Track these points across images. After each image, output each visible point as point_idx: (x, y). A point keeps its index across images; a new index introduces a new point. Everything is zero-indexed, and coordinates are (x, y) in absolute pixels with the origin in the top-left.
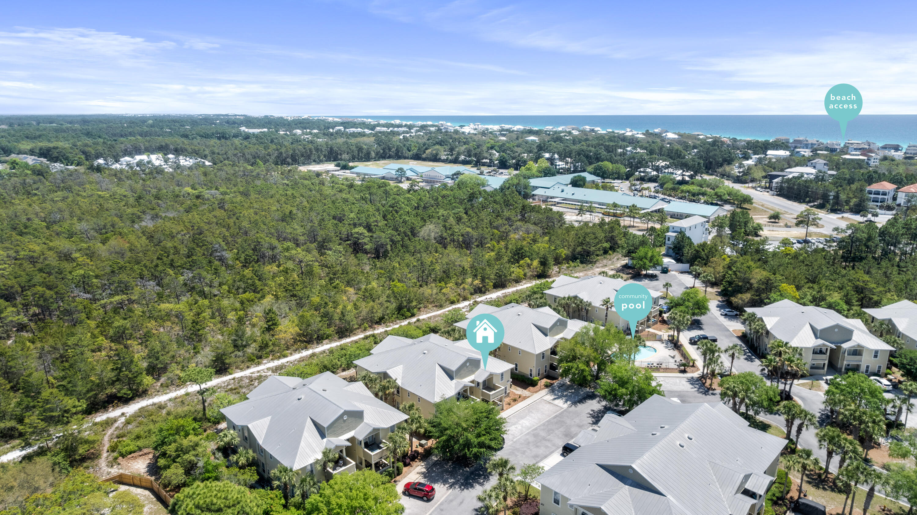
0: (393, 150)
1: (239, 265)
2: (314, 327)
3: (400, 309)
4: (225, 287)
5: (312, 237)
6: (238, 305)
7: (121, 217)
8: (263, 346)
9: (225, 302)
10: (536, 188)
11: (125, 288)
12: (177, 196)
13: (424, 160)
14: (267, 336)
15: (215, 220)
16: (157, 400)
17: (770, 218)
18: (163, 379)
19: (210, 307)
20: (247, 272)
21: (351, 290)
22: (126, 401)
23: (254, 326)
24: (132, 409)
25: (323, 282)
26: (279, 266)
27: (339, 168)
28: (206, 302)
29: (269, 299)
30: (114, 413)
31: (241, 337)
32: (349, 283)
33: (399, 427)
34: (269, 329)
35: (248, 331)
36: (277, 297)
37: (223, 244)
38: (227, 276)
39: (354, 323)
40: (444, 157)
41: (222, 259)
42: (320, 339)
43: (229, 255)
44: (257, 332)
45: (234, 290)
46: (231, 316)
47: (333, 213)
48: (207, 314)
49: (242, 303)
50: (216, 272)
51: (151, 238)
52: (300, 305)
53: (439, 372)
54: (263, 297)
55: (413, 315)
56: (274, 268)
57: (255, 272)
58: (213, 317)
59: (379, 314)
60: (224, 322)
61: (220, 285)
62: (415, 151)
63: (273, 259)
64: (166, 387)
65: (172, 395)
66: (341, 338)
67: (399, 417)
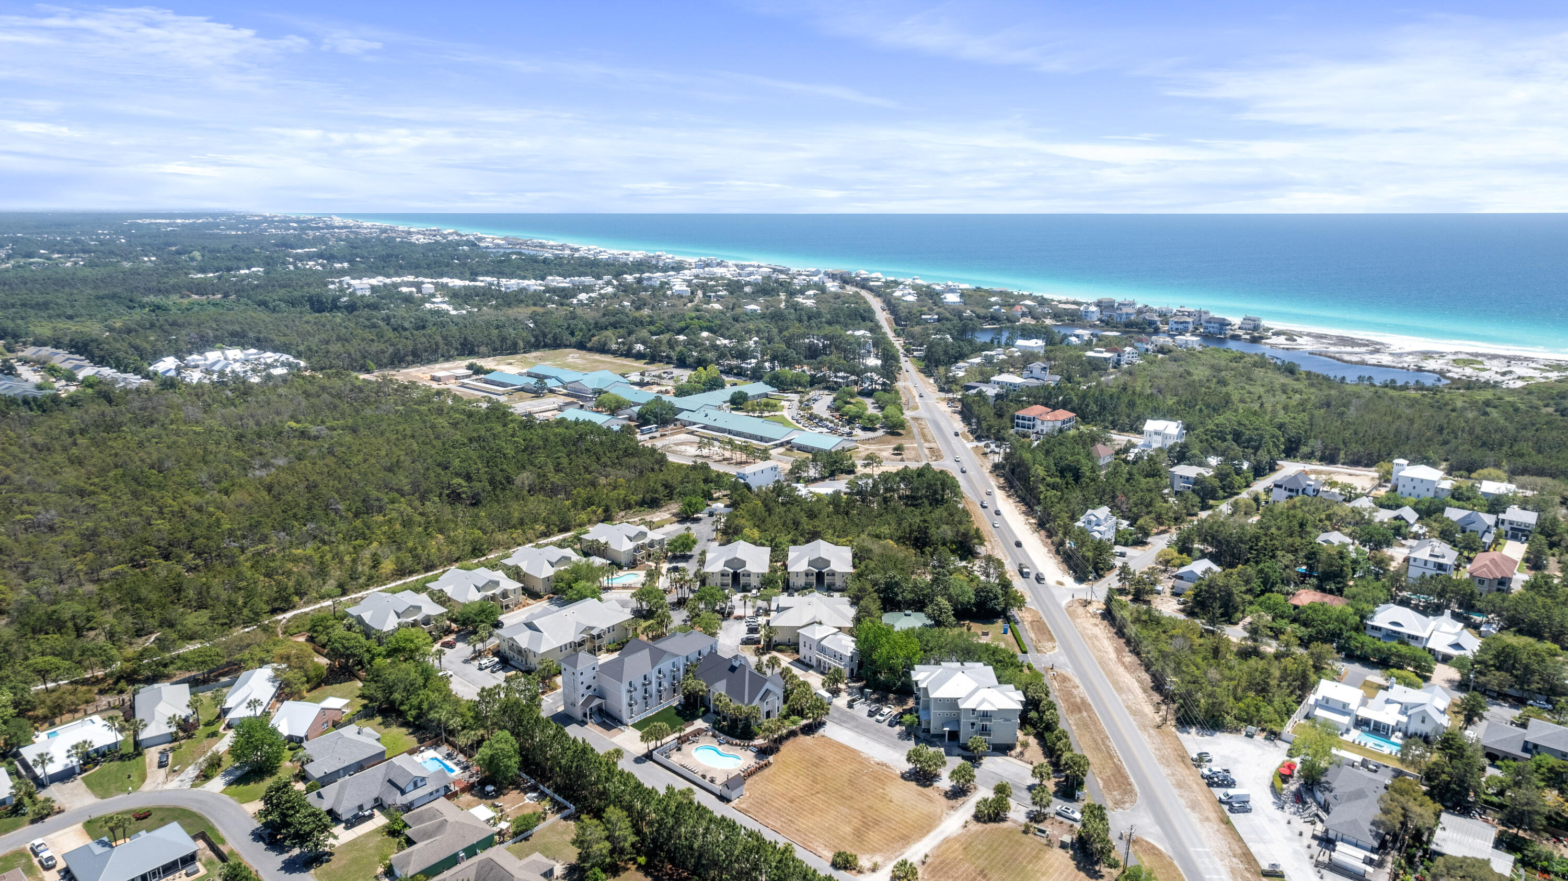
0: (550, 336)
1: (350, 515)
2: (407, 564)
3: (474, 549)
4: (340, 535)
5: (415, 486)
6: (351, 550)
7: (230, 463)
8: (370, 578)
9: (342, 548)
10: (682, 410)
11: (264, 539)
12: (280, 433)
13: (590, 350)
14: (373, 572)
15: (326, 470)
16: (303, 610)
17: (895, 449)
18: (305, 599)
19: (331, 551)
20: (358, 523)
21: (440, 536)
22: (284, 611)
23: (364, 565)
24: (289, 615)
25: (420, 529)
26: (384, 516)
27: (470, 372)
28: (327, 548)
29: (375, 544)
30: (280, 617)
31: (355, 572)
32: (441, 531)
33: (442, 615)
34: (374, 567)
35: (360, 568)
36: (381, 543)
37: (336, 496)
38: (342, 526)
39: (437, 562)
40: (614, 347)
41: (336, 511)
42: (411, 573)
43: (341, 507)
44: (366, 569)
45: (347, 538)
46: (347, 558)
47: (439, 459)
48: (329, 556)
49: (354, 548)
50: (333, 523)
51: (269, 489)
52: (399, 549)
53: (473, 588)
54: (371, 543)
55: (484, 555)
56: (380, 518)
57: (364, 523)
58: (333, 558)
59: (457, 555)
60: (341, 562)
61: (337, 533)
62: (579, 336)
63: (380, 510)
64: (307, 603)
65: (312, 608)
66: (426, 572)
67: (443, 610)
